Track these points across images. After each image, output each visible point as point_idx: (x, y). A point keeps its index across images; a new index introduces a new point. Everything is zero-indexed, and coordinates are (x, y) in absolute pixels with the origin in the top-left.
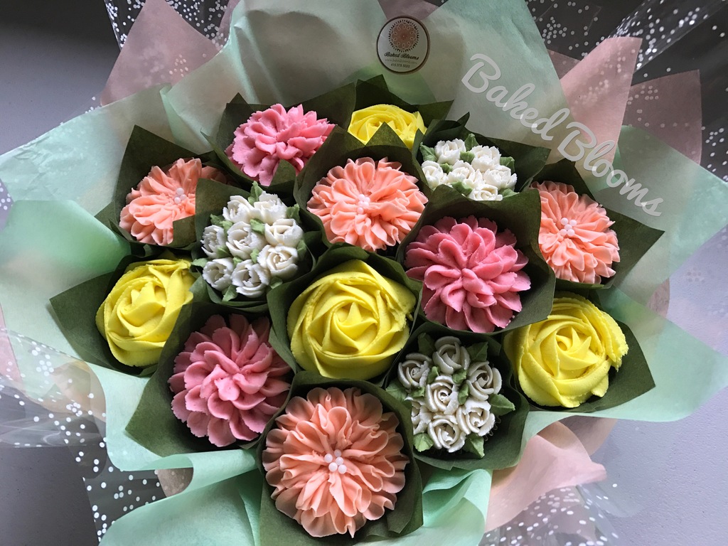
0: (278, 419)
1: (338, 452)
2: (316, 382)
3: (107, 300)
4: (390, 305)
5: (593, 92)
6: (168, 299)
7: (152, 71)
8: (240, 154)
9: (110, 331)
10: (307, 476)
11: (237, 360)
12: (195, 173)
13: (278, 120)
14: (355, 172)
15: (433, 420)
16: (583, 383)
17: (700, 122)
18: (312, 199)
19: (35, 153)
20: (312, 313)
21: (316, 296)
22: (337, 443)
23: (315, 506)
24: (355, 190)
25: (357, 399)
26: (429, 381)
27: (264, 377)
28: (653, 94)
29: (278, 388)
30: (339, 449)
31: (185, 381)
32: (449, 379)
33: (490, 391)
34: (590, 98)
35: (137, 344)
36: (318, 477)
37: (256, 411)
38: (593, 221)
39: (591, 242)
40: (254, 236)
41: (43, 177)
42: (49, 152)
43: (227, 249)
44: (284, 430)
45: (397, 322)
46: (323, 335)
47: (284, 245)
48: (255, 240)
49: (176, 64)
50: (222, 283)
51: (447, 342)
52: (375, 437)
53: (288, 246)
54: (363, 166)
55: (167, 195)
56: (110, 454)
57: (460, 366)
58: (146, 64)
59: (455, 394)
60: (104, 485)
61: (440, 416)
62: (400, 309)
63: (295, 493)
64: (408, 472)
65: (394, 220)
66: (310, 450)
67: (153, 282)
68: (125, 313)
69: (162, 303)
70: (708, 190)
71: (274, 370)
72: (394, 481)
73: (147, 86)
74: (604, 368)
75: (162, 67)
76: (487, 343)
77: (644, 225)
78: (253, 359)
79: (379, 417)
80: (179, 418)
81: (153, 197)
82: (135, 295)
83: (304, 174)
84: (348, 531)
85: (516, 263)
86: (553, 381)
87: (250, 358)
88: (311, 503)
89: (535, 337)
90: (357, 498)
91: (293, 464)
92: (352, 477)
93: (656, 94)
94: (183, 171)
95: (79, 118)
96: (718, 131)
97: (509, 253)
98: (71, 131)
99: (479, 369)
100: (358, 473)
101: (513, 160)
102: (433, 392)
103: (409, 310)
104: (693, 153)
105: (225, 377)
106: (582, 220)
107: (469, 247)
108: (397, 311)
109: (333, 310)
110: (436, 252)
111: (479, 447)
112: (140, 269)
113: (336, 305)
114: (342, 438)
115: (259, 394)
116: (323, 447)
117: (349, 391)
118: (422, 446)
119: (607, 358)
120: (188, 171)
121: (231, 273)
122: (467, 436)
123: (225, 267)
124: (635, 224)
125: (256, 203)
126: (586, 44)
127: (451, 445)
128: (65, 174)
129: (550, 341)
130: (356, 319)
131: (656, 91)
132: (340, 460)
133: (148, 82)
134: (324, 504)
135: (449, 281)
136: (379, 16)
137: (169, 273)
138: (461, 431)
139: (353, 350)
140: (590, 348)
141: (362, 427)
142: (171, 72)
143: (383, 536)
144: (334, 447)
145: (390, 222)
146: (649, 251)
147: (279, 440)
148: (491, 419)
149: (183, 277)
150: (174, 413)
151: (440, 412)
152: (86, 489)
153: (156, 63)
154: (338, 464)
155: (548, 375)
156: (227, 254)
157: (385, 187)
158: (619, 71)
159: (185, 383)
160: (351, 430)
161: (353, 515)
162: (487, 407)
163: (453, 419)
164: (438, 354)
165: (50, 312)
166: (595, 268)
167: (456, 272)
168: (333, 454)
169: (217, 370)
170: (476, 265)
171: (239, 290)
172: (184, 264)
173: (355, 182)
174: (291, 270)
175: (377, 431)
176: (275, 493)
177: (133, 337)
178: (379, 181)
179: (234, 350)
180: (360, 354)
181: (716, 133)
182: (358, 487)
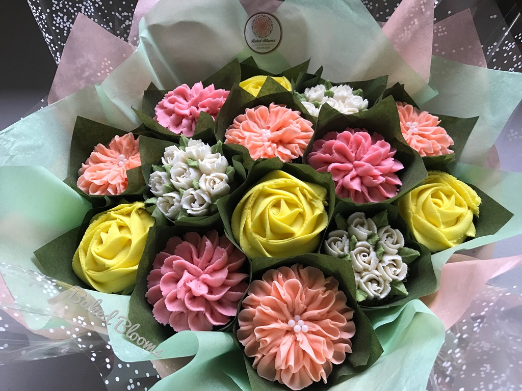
0: (243, 302)
1: (297, 317)
2: (267, 265)
3: (79, 247)
4: (309, 196)
5: (408, 30)
6: (132, 233)
7: (84, 76)
8: (164, 121)
9: (87, 270)
10: (278, 342)
11: (199, 265)
12: (130, 143)
13: (187, 93)
14: (254, 115)
15: (362, 278)
16: (459, 228)
17: (479, 42)
18: (226, 140)
19: (5, 140)
20: (250, 216)
21: (251, 201)
22: (294, 310)
23: (292, 362)
24: (257, 128)
25: (302, 271)
26: (352, 249)
27: (226, 271)
28: (443, 31)
29: (238, 278)
30: (298, 314)
31: (161, 290)
32: (365, 243)
33: (398, 246)
34: (407, 35)
35: (112, 273)
36: (287, 341)
37: (224, 301)
38: (427, 121)
39: (432, 134)
40: (191, 169)
41: (14, 159)
42: (15, 139)
43: (172, 185)
44: (251, 309)
45: (317, 208)
46: (265, 231)
47: (216, 172)
48: (193, 173)
49: (103, 66)
50: (174, 211)
51: (356, 217)
52: (325, 296)
53: (220, 172)
54: (259, 110)
55: (112, 162)
56: (116, 353)
57: (371, 231)
58: (79, 71)
59: (373, 254)
60: (117, 379)
61: (367, 273)
62: (317, 199)
63: (272, 358)
64: (356, 319)
65: (293, 140)
66: (276, 320)
67: (117, 223)
68: (98, 251)
69: (128, 236)
70: (501, 81)
71: (231, 265)
72: (346, 330)
73: (81, 88)
74: (469, 216)
75: (92, 71)
76: (386, 210)
77: (461, 119)
78: (212, 261)
79: (323, 281)
80: (161, 323)
81: (101, 165)
82: (104, 236)
83: (217, 123)
84: (322, 378)
85: (390, 151)
86: (439, 230)
87: (210, 261)
88: (286, 363)
89: (415, 204)
90: (323, 348)
91: (265, 333)
92: (313, 333)
93: (445, 31)
94: (120, 143)
95: (33, 115)
96: (493, 45)
97: (382, 146)
98: (29, 124)
99: (385, 232)
100: (318, 328)
101: (361, 91)
102: (356, 256)
103: (324, 198)
104: (480, 63)
105: (193, 280)
106: (419, 122)
107: (354, 146)
108: (315, 200)
109: (268, 207)
110: (331, 154)
111: (402, 288)
112: (103, 217)
113: (269, 203)
114: (299, 304)
115: (224, 285)
116: (285, 315)
117: (295, 266)
118: (360, 298)
119: (469, 208)
120: (125, 143)
121: (180, 202)
122: (391, 283)
123: (174, 198)
124: (455, 119)
125: (186, 148)
126: (388, 10)
127: (380, 293)
128: (30, 156)
129: (428, 203)
130: (286, 211)
131: (444, 29)
132: (301, 322)
133: (82, 84)
134: (297, 361)
135: (346, 173)
136: (243, 15)
137: (128, 214)
138: (385, 281)
139: (291, 235)
140: (456, 205)
141: (312, 291)
142: (99, 74)
143: (351, 374)
144: (293, 315)
145: (290, 143)
146: (473, 131)
147: (249, 319)
148: (405, 266)
149: (139, 215)
150: (156, 319)
151: (366, 270)
152: (104, 384)
153: (87, 69)
154: (300, 326)
155: (434, 227)
156: (173, 189)
157: (279, 120)
158: (424, 10)
159: (162, 292)
160: (304, 296)
161: (323, 363)
162: (399, 258)
163: (377, 273)
164: (352, 226)
165: (35, 264)
166: (440, 150)
167: (350, 165)
168: (294, 319)
169: (186, 275)
170: (362, 158)
171: (189, 212)
172: (140, 205)
173: (256, 122)
174: (226, 188)
175: (325, 292)
176: (256, 361)
177: (109, 268)
178: (273, 117)
179: (195, 258)
180: (296, 236)
181: (492, 47)
182: (322, 339)
